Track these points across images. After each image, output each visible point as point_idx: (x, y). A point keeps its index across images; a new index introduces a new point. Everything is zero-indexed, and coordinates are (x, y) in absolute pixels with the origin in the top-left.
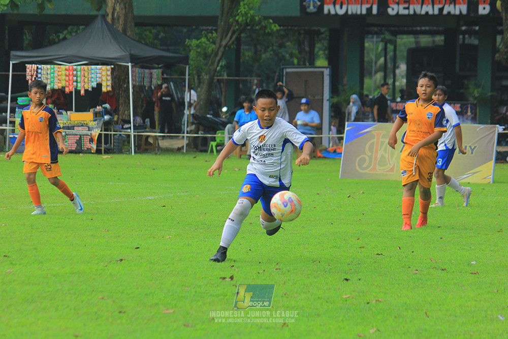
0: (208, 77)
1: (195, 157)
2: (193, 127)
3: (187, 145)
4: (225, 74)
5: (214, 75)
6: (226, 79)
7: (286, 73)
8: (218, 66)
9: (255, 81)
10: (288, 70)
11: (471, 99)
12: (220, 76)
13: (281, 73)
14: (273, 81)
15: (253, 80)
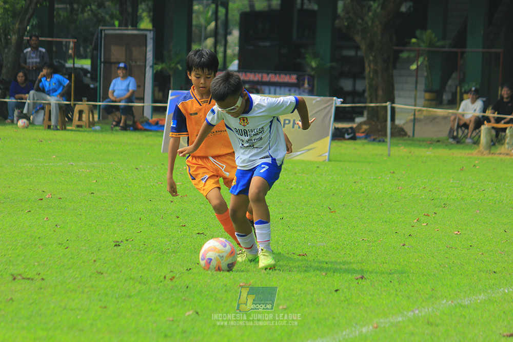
0: (17, 37)
5: (23, 35)
7: (105, 35)
8: (28, 25)
9: (72, 45)
10: (107, 32)
11: (309, 70)
13: (99, 35)
14: (91, 44)
15: (70, 42)
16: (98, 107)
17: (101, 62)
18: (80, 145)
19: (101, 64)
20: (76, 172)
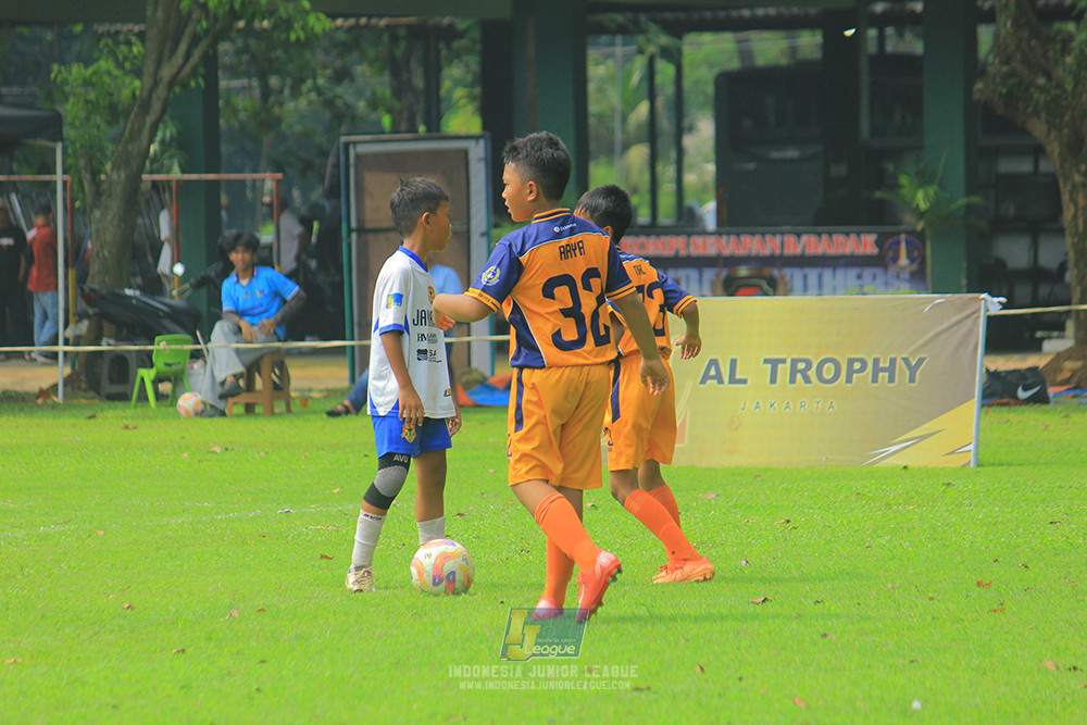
0: (123, 176)
1: (93, 417)
2: (84, 326)
3: (68, 381)
4: (176, 168)
5: (141, 170)
6: (177, 181)
7: (358, 156)
8: (151, 141)
9: (269, 185)
10: (362, 149)
11: (909, 219)
12: (159, 172)
13: (342, 159)
14: (322, 179)
15: (263, 180)
16: (348, 351)
17: (350, 231)
18: (306, 457)
19: (349, 236)
20: (299, 535)
